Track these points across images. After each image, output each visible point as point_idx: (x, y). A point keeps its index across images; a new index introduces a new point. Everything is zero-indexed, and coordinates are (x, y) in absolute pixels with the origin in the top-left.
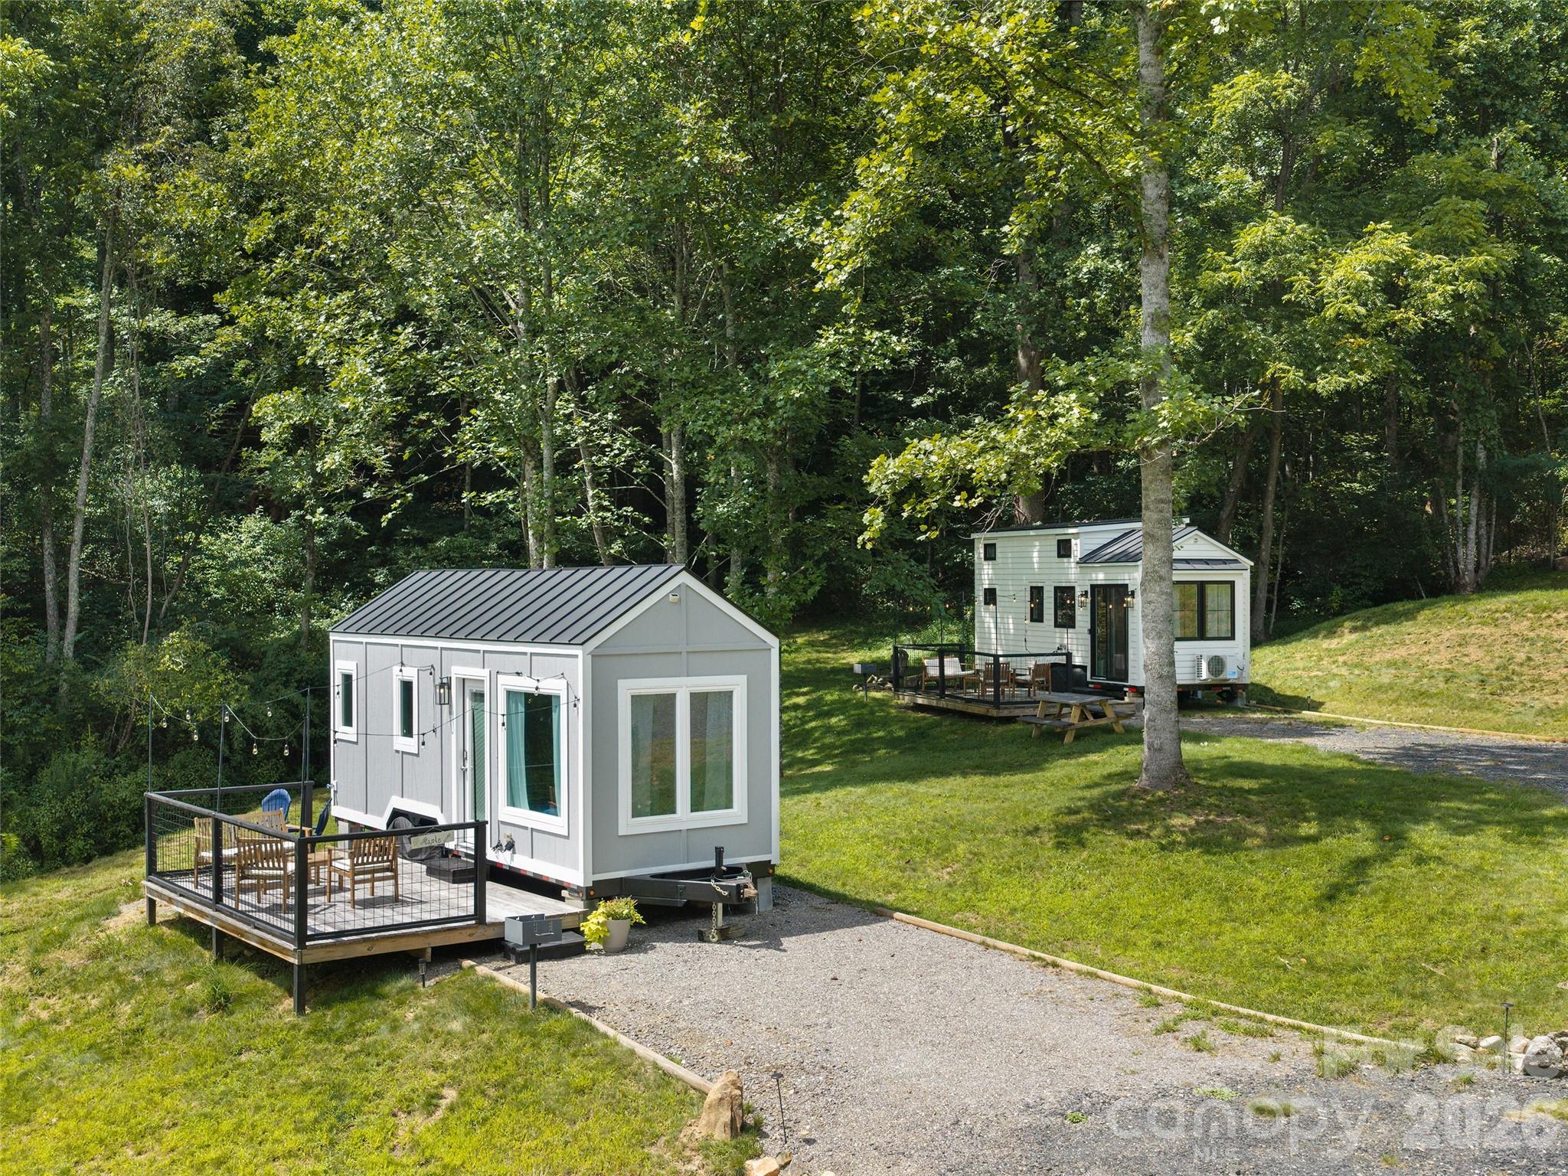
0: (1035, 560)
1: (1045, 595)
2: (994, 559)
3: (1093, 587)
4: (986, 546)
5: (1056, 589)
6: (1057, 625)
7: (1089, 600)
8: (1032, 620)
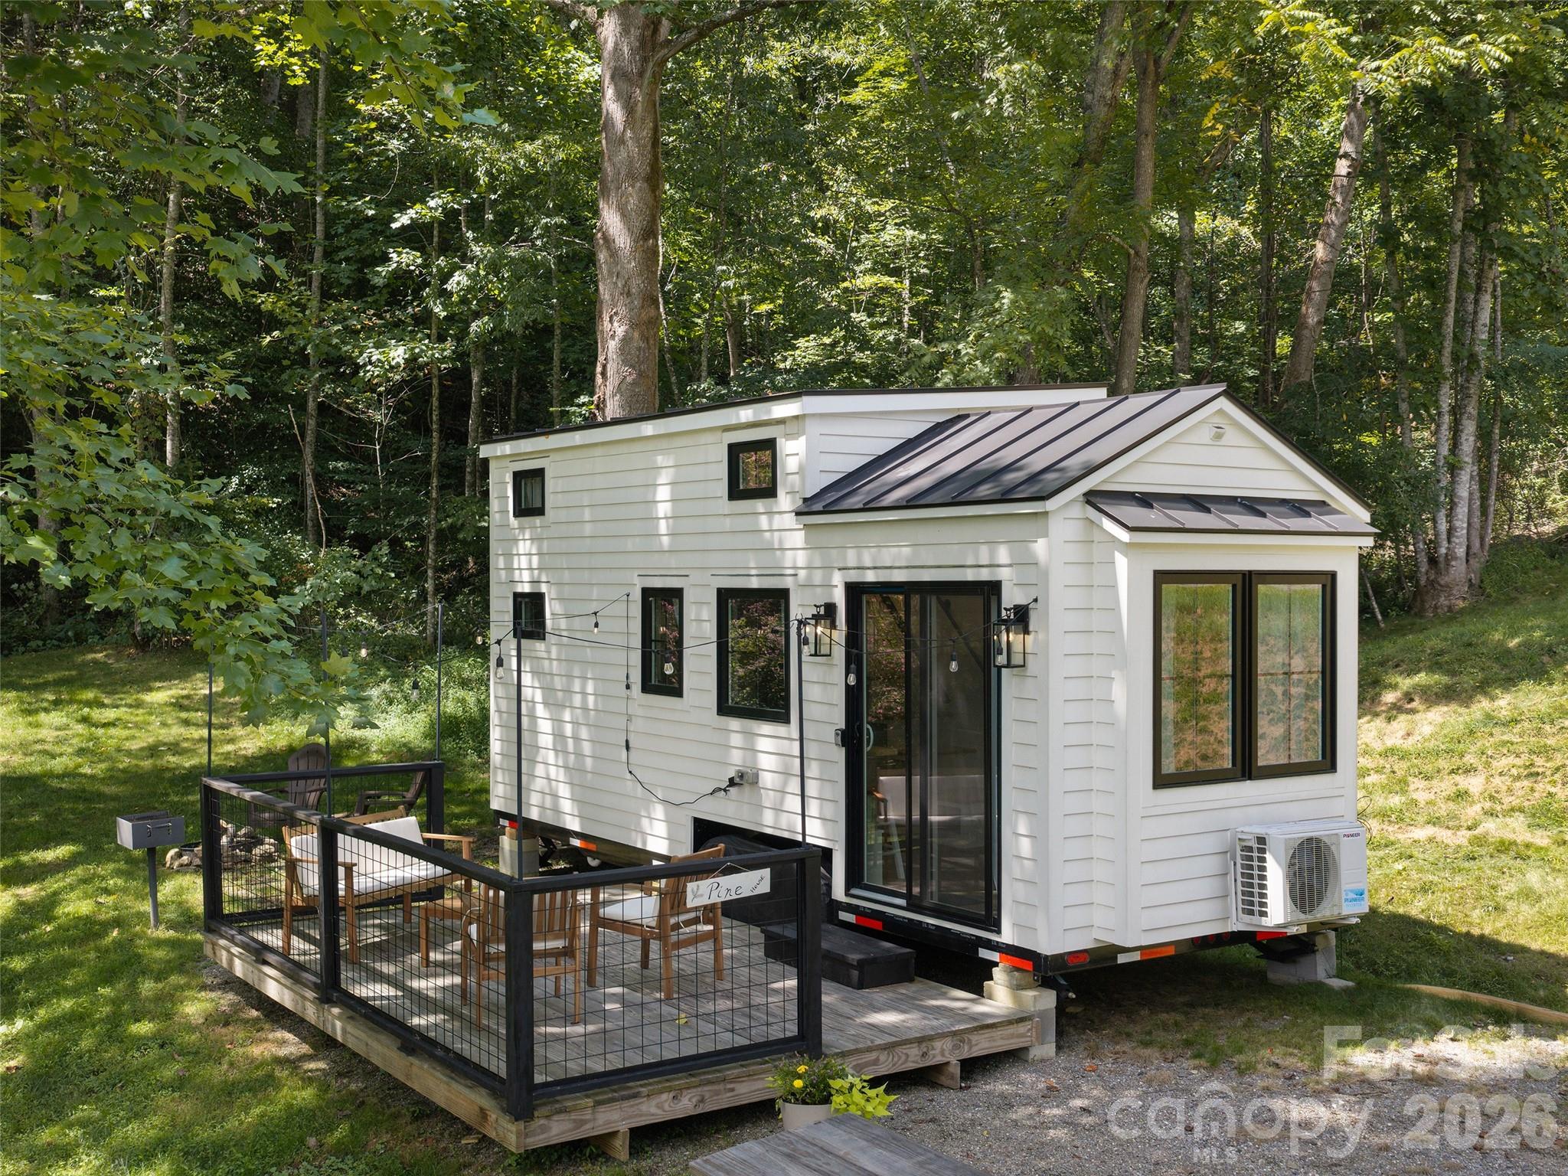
0: (663, 509)
1: (690, 612)
2: (540, 511)
3: (855, 591)
4: (519, 477)
5: (724, 595)
6: (724, 708)
7: (840, 635)
8: (647, 688)
